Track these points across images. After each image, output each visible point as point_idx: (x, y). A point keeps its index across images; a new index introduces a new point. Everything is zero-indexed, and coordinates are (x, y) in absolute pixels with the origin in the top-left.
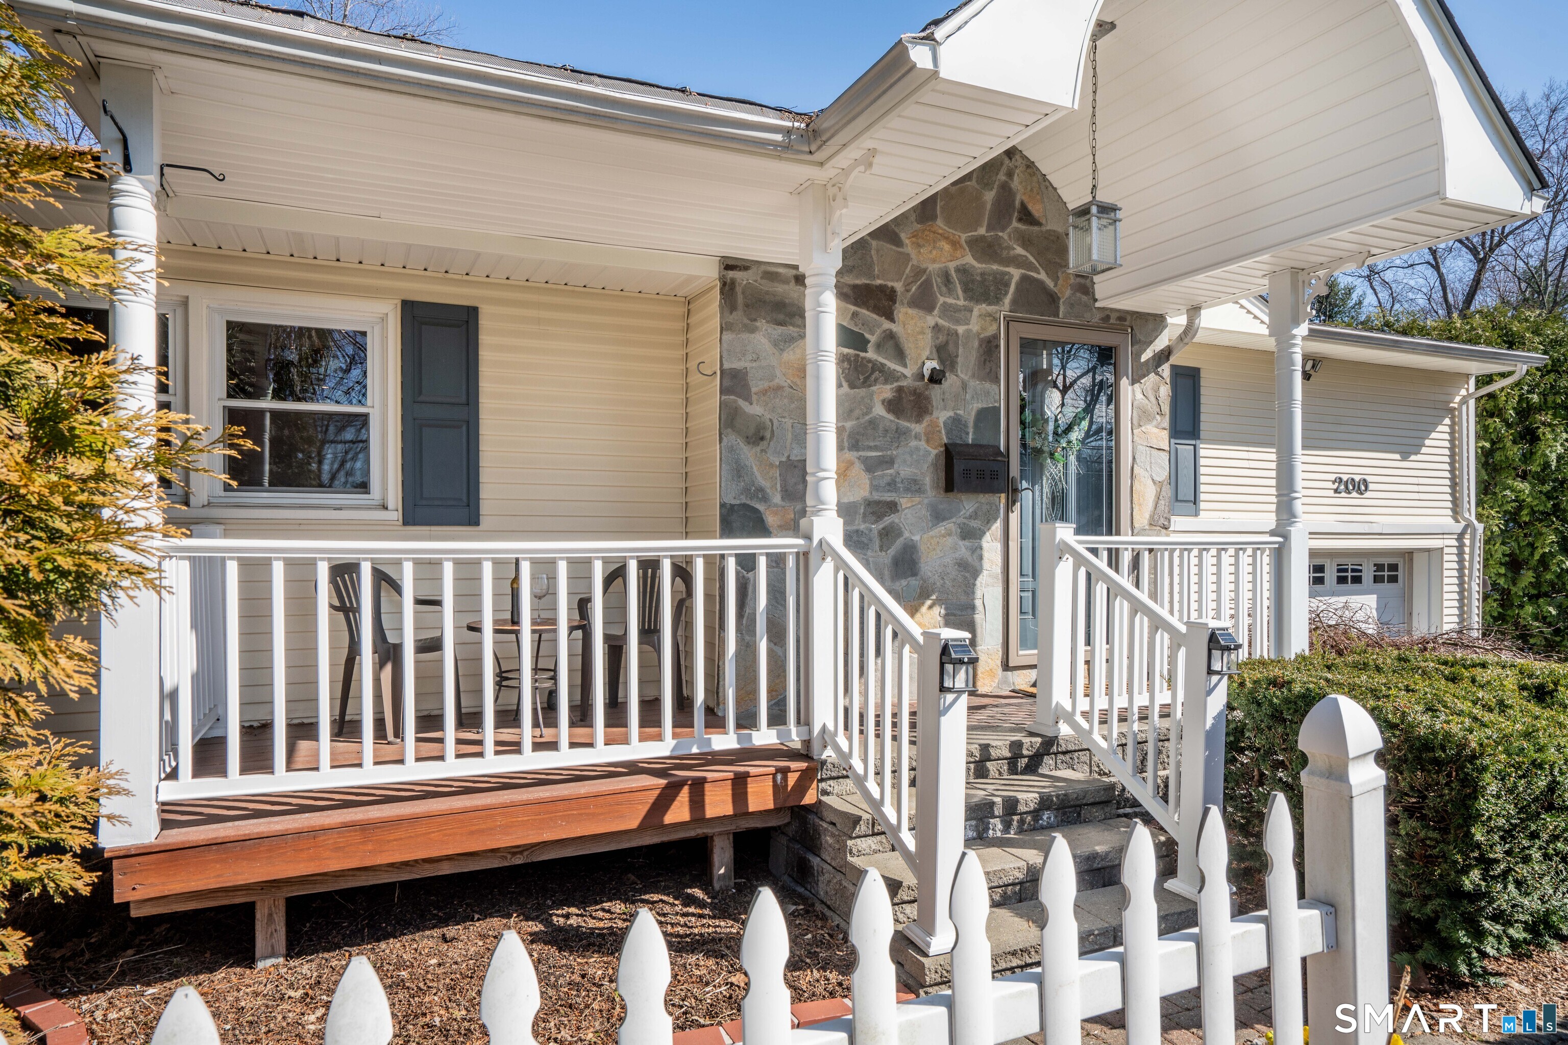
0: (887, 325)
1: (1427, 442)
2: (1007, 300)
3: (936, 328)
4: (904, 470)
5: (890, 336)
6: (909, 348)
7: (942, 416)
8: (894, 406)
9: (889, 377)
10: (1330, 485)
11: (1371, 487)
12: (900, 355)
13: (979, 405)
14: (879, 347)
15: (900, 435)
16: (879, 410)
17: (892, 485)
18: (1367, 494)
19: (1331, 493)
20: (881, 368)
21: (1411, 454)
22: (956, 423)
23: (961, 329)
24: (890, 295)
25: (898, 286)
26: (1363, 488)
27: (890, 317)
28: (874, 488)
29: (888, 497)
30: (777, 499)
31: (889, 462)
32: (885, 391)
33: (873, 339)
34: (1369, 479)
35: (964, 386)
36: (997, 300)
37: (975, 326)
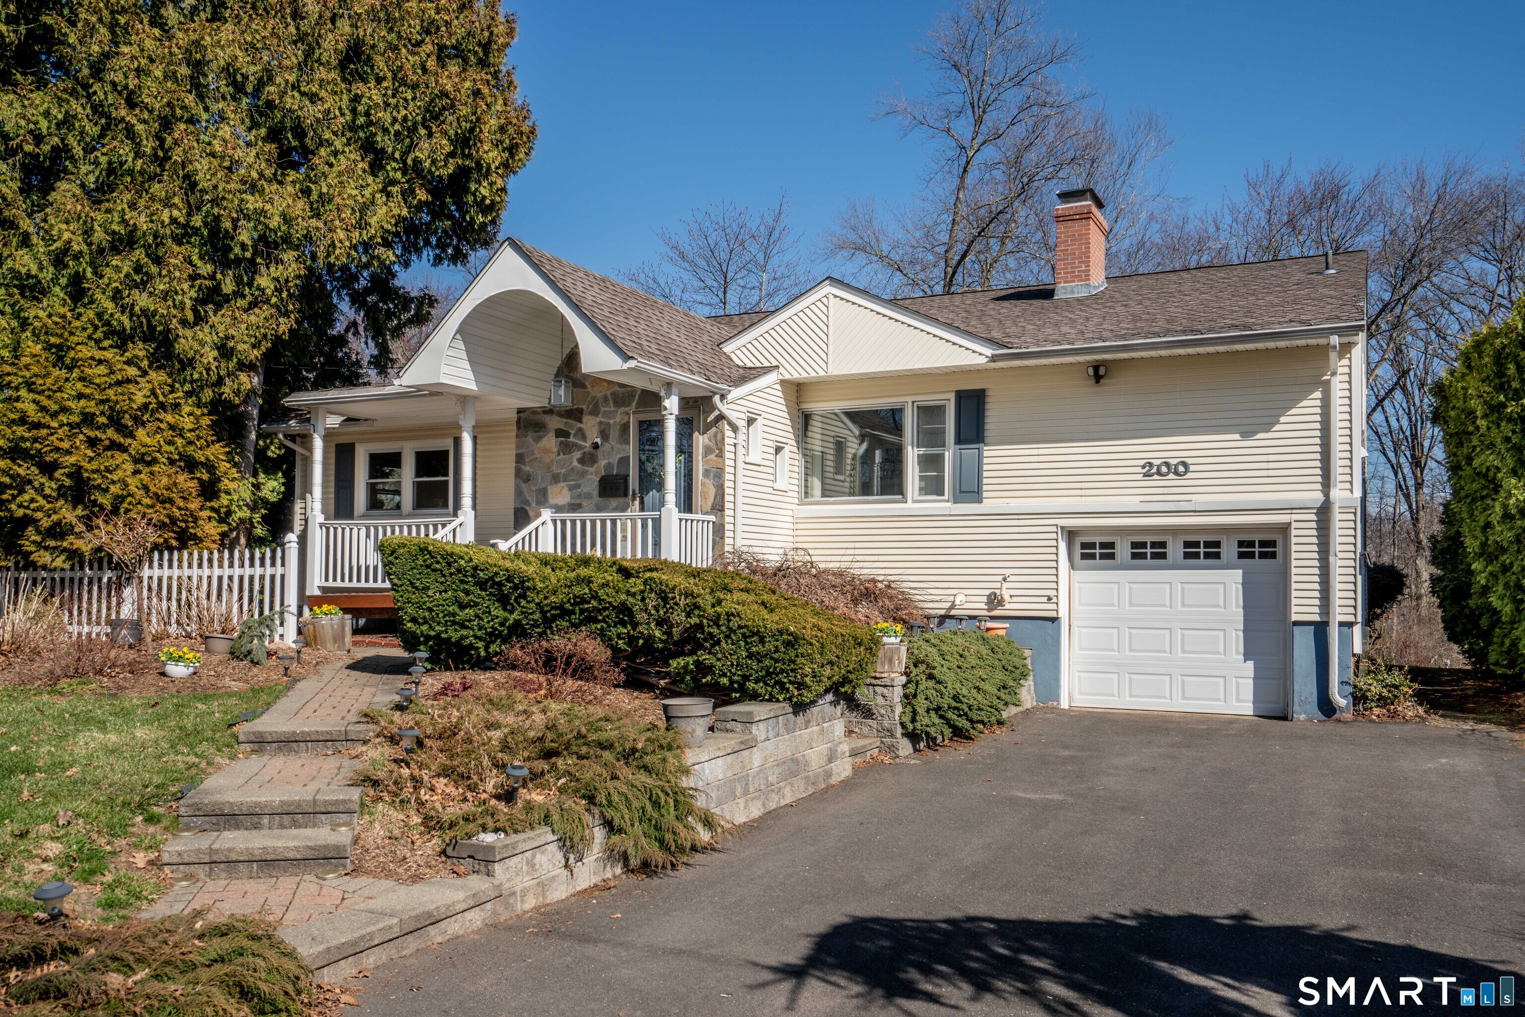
0: (579, 425)
1: (1283, 419)
2: (634, 404)
3: (600, 423)
4: (586, 490)
5: (580, 430)
6: (588, 434)
7: (603, 463)
8: (581, 461)
9: (580, 448)
10: (1139, 470)
11: (1192, 468)
12: (584, 438)
13: (619, 456)
14: (575, 435)
15: (584, 474)
16: (575, 463)
17: (579, 496)
18: (1189, 475)
19: (1140, 477)
20: (576, 445)
21: (1256, 433)
22: (609, 466)
23: (611, 422)
24: (581, 411)
25: (584, 407)
26: (1181, 469)
27: (580, 421)
28: (572, 498)
29: (578, 501)
30: (534, 504)
31: (579, 486)
32: (577, 455)
33: (572, 432)
34: (1189, 461)
35: (612, 448)
36: (629, 404)
37: (618, 419)
